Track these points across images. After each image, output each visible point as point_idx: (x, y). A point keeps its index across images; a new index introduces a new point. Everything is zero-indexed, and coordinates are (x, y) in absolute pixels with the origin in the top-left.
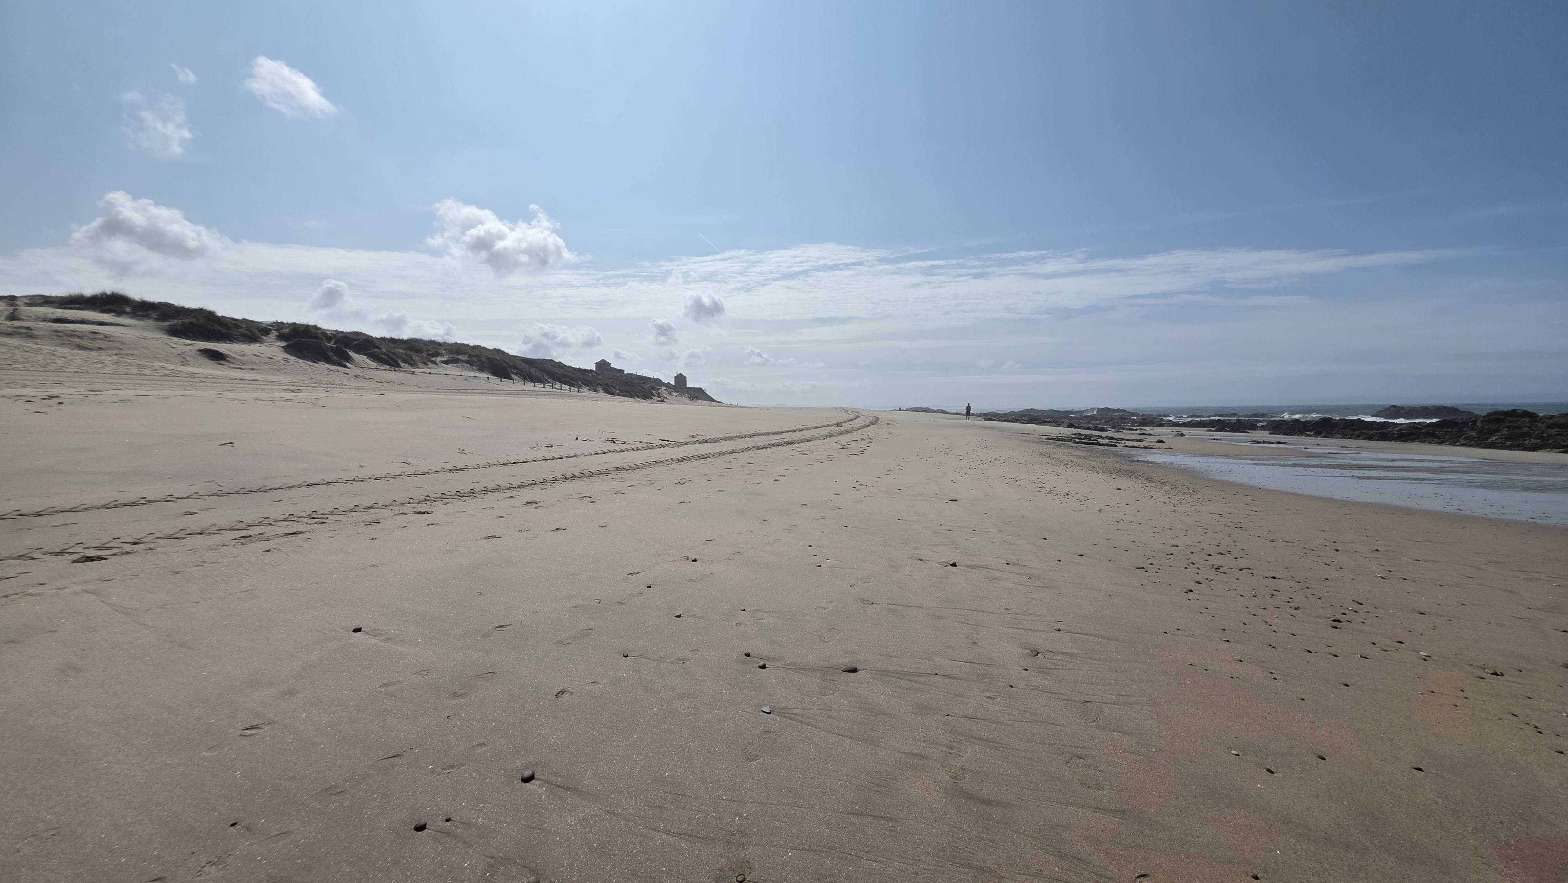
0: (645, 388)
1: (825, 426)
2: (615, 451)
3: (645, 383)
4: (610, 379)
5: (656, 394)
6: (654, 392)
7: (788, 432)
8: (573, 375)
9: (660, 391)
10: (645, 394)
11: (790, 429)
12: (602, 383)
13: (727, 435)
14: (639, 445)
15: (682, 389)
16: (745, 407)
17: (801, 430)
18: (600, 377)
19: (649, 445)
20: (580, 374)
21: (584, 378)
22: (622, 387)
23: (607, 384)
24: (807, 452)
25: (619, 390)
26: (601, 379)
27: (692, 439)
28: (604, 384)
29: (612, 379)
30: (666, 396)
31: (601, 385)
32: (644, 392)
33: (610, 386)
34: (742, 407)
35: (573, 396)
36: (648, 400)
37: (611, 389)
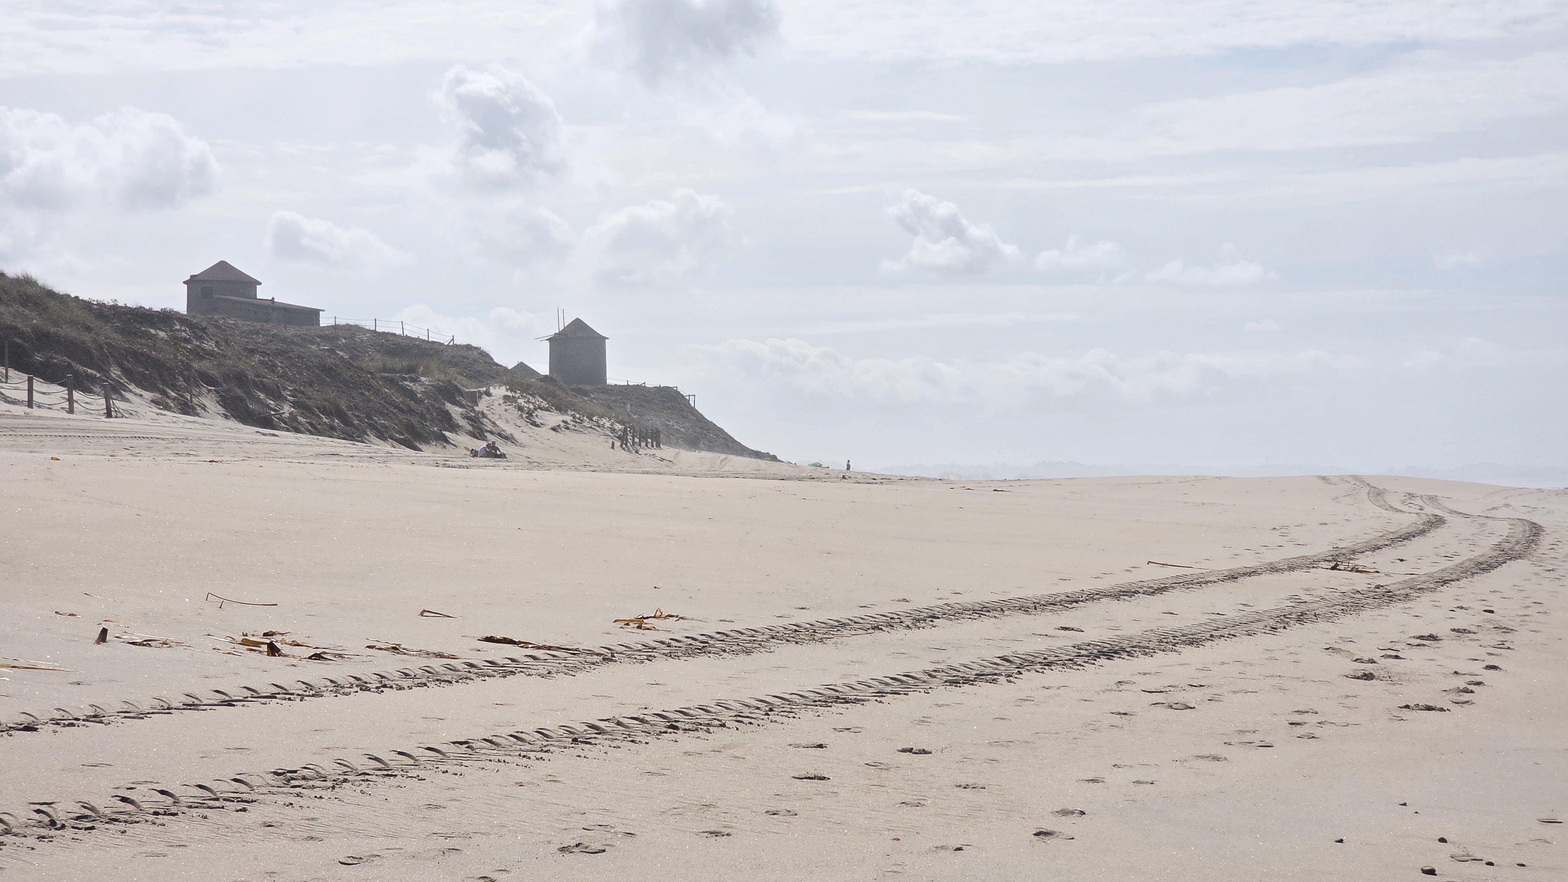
0: (411, 394)
1: (1273, 569)
2: (281, 693)
3: (412, 369)
4: (252, 351)
5: (462, 422)
6: (455, 411)
7: (1094, 596)
8: (87, 337)
9: (482, 406)
10: (414, 420)
11: (1103, 585)
12: (214, 373)
13: (803, 618)
14: (391, 665)
15: (586, 394)
16: (886, 480)
17: (1162, 590)
18: (210, 345)
19: (436, 664)
20: (117, 330)
21: (136, 347)
22: (309, 391)
23: (240, 379)
24: (1191, 697)
25: (295, 404)
26: (211, 354)
27: (635, 638)
28: (226, 377)
29: (264, 353)
30: (509, 429)
31: (210, 381)
32: (411, 411)
33: (256, 385)
34: (873, 480)
35: (85, 434)
36: (429, 451)
37: (259, 401)
